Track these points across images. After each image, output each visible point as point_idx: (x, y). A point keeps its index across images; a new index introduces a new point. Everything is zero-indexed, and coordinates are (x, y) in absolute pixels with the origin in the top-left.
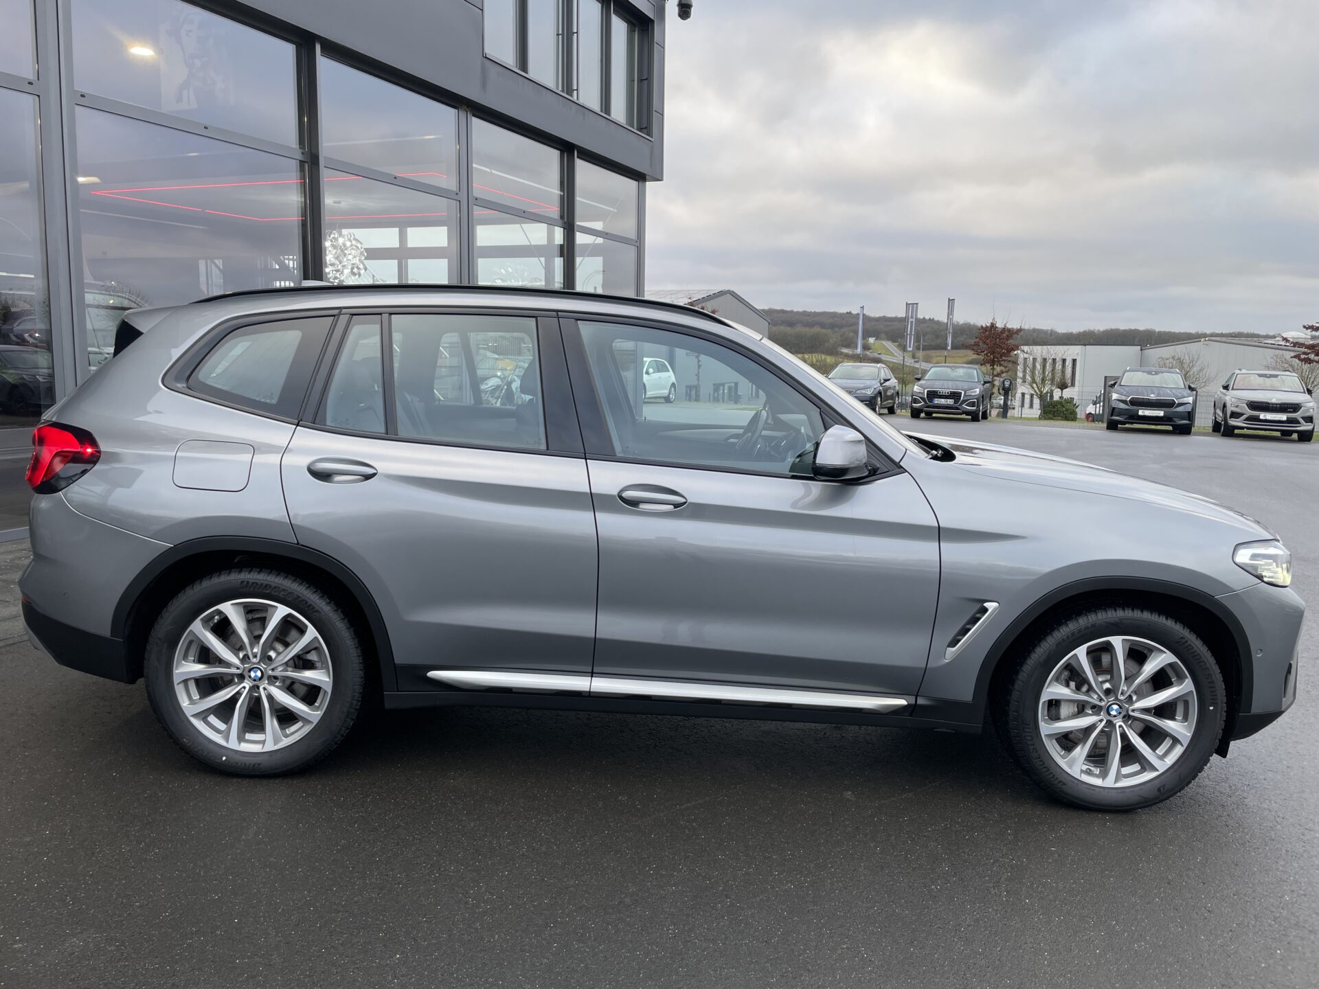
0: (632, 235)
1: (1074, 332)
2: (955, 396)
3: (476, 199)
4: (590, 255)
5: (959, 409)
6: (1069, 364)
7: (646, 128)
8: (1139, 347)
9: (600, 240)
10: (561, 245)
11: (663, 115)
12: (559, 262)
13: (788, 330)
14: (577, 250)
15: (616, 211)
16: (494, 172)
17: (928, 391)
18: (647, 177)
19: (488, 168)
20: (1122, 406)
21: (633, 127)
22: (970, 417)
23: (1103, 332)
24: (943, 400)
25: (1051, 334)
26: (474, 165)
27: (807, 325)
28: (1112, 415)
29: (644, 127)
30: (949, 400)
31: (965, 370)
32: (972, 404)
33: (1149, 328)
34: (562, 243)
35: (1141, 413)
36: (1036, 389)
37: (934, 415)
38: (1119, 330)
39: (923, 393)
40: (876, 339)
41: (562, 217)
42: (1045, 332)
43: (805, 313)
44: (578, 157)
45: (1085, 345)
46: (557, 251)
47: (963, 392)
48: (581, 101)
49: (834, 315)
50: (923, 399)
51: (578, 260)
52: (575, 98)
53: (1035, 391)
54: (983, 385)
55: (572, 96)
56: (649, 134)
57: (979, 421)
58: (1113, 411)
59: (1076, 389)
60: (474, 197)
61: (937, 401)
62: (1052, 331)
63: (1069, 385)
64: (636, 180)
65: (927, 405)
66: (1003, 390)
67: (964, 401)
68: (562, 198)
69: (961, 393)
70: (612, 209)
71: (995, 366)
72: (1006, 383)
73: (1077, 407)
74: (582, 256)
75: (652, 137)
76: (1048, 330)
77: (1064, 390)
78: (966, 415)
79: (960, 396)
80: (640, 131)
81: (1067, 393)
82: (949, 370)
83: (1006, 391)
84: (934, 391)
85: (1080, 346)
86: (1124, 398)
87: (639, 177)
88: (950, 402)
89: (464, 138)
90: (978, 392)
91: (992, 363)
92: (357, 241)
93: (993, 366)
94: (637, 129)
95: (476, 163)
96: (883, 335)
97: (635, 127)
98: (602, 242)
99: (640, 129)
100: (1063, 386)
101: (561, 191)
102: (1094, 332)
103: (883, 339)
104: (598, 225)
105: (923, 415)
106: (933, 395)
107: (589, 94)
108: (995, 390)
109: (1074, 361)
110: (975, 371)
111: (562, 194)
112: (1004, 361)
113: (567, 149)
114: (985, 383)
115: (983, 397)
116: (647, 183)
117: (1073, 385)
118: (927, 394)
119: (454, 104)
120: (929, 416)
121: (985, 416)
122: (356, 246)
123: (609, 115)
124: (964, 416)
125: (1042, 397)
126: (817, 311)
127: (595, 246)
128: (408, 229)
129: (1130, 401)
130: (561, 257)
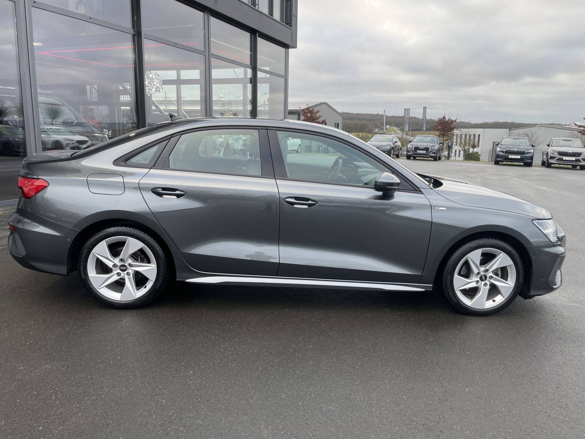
0: (283, 73)
1: (479, 123)
2: (427, 149)
3: (213, 55)
4: (263, 83)
5: (428, 155)
6: (477, 136)
7: (289, 23)
8: (508, 129)
9: (268, 76)
10: (251, 78)
11: (297, 17)
12: (249, 86)
13: (351, 122)
14: (258, 80)
15: (275, 62)
16: (220, 42)
17: (414, 147)
18: (290, 47)
19: (218, 40)
20: (502, 154)
21: (283, 23)
22: (433, 159)
23: (492, 123)
24: (421, 151)
25: (468, 124)
26: (211, 39)
27: (359, 119)
28: (497, 158)
29: (288, 23)
30: (424, 151)
31: (431, 138)
32: (434, 153)
33: (513, 121)
34: (251, 77)
35: (510, 157)
36: (462, 147)
37: (417, 158)
38: (499, 122)
39: (412, 148)
40: (390, 126)
41: (251, 64)
42: (466, 123)
43: (358, 114)
44: (258, 37)
45: (484, 128)
46: (249, 81)
47: (430, 148)
48: (260, 10)
49: (371, 115)
50: (412, 151)
51: (258, 85)
52: (258, 8)
53: (462, 148)
54: (439, 144)
55: (256, 7)
56: (291, 26)
57: (437, 161)
58: (498, 156)
59: (480, 148)
60: (211, 53)
61: (419, 152)
62: (469, 122)
63: (477, 146)
64: (285, 48)
65: (414, 153)
66: (448, 147)
67: (430, 152)
68: (251, 55)
69: (429, 148)
70: (274, 61)
71: (445, 137)
72: (449, 144)
73: (480, 156)
74: (260, 83)
75: (292, 28)
76: (467, 122)
77: (474, 149)
78: (431, 158)
79: (429, 149)
80: (286, 25)
81: (476, 150)
82: (424, 138)
83: (450, 148)
84: (417, 147)
85: (482, 129)
86: (502, 150)
87: (286, 46)
88: (424, 152)
89: (207, 27)
90: (437, 148)
91: (444, 135)
92: (158, 75)
93: (444, 136)
94: (285, 24)
95: (212, 38)
96: (393, 125)
97: (284, 22)
98: (269, 77)
99: (287, 24)
100: (474, 147)
101: (251, 52)
102: (488, 123)
103: (393, 126)
104: (267, 69)
105: (412, 158)
106: (417, 149)
107: (263, 7)
108: (445, 146)
109: (479, 135)
110: (436, 138)
111: (251, 53)
112: (449, 134)
113: (254, 33)
114: (440, 143)
115: (439, 150)
116: (290, 49)
117: (478, 146)
118: (414, 148)
119: (202, 10)
120: (415, 158)
121: (440, 159)
122: (158, 78)
123: (273, 17)
124: (430, 159)
125: (465, 151)
126: (363, 113)
127: (266, 78)
128: (181, 71)
129: (505, 151)
130: (251, 83)
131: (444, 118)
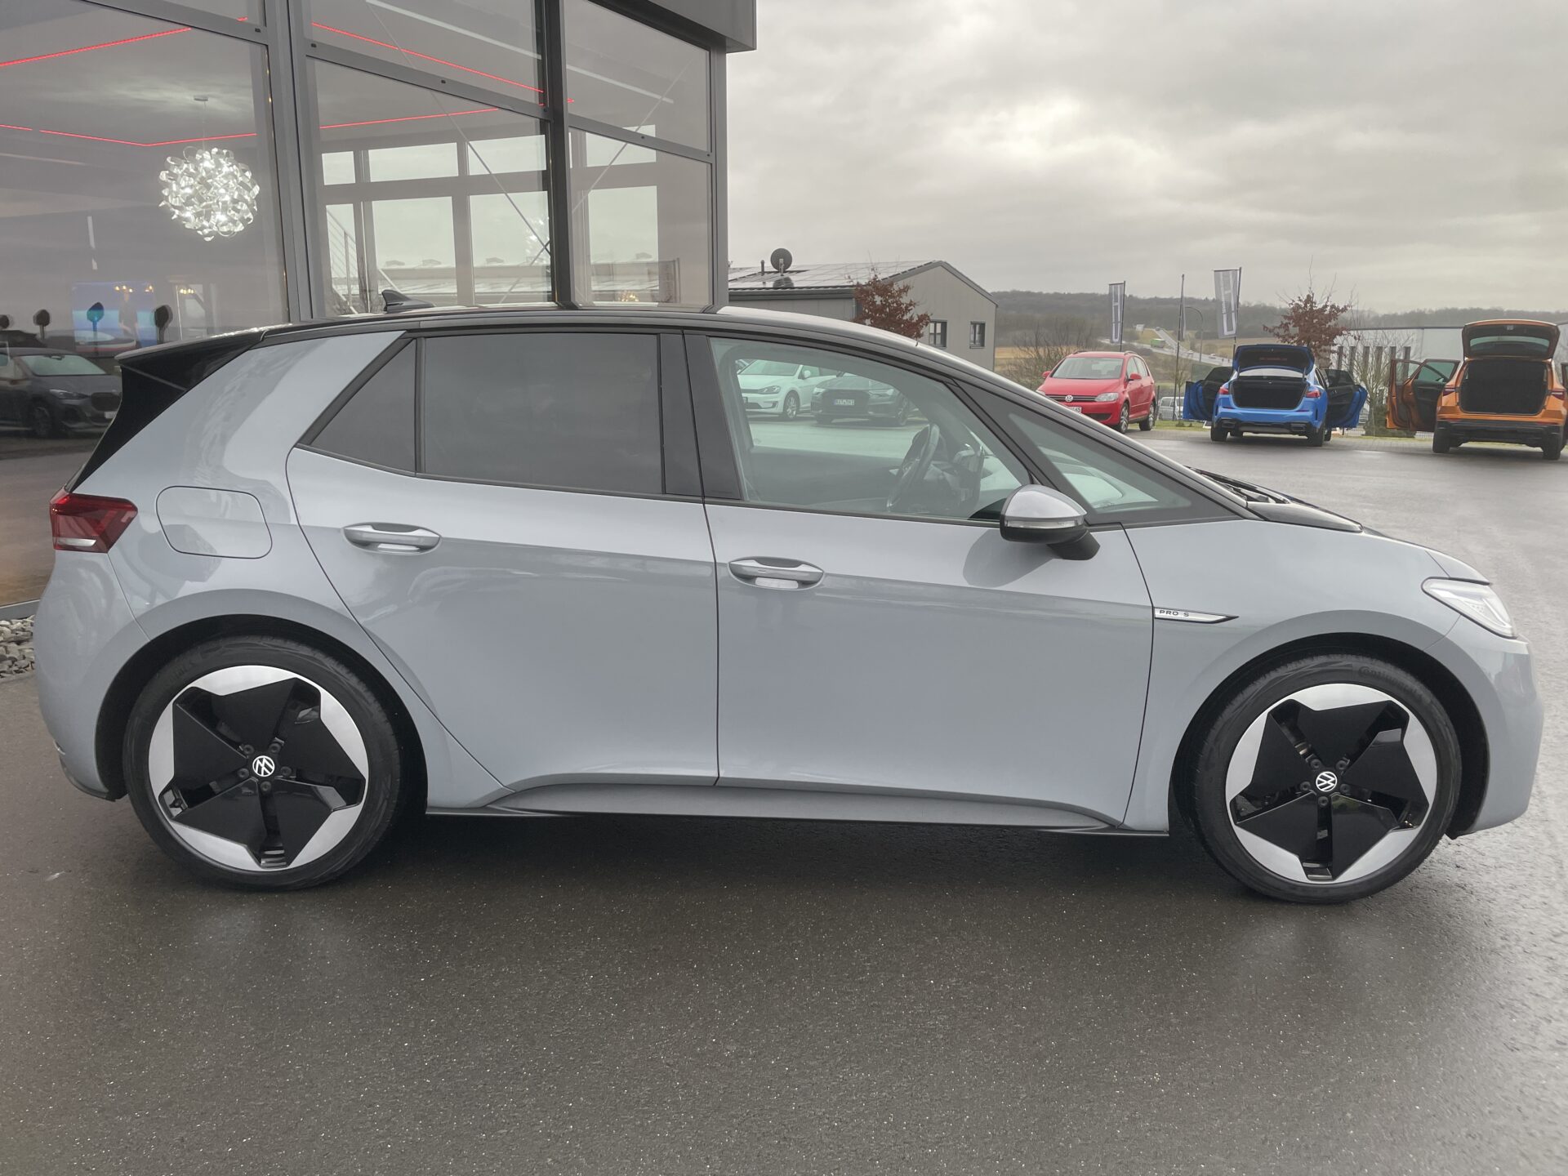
0: (699, 142)
3: (314, 46)
18: (723, 41)
45: (1423, 328)
68: (541, 64)
87: (709, 41)
101: (538, 53)
109: (1408, 350)
111: (540, 57)
116: (727, 54)
131: (1309, 299)
